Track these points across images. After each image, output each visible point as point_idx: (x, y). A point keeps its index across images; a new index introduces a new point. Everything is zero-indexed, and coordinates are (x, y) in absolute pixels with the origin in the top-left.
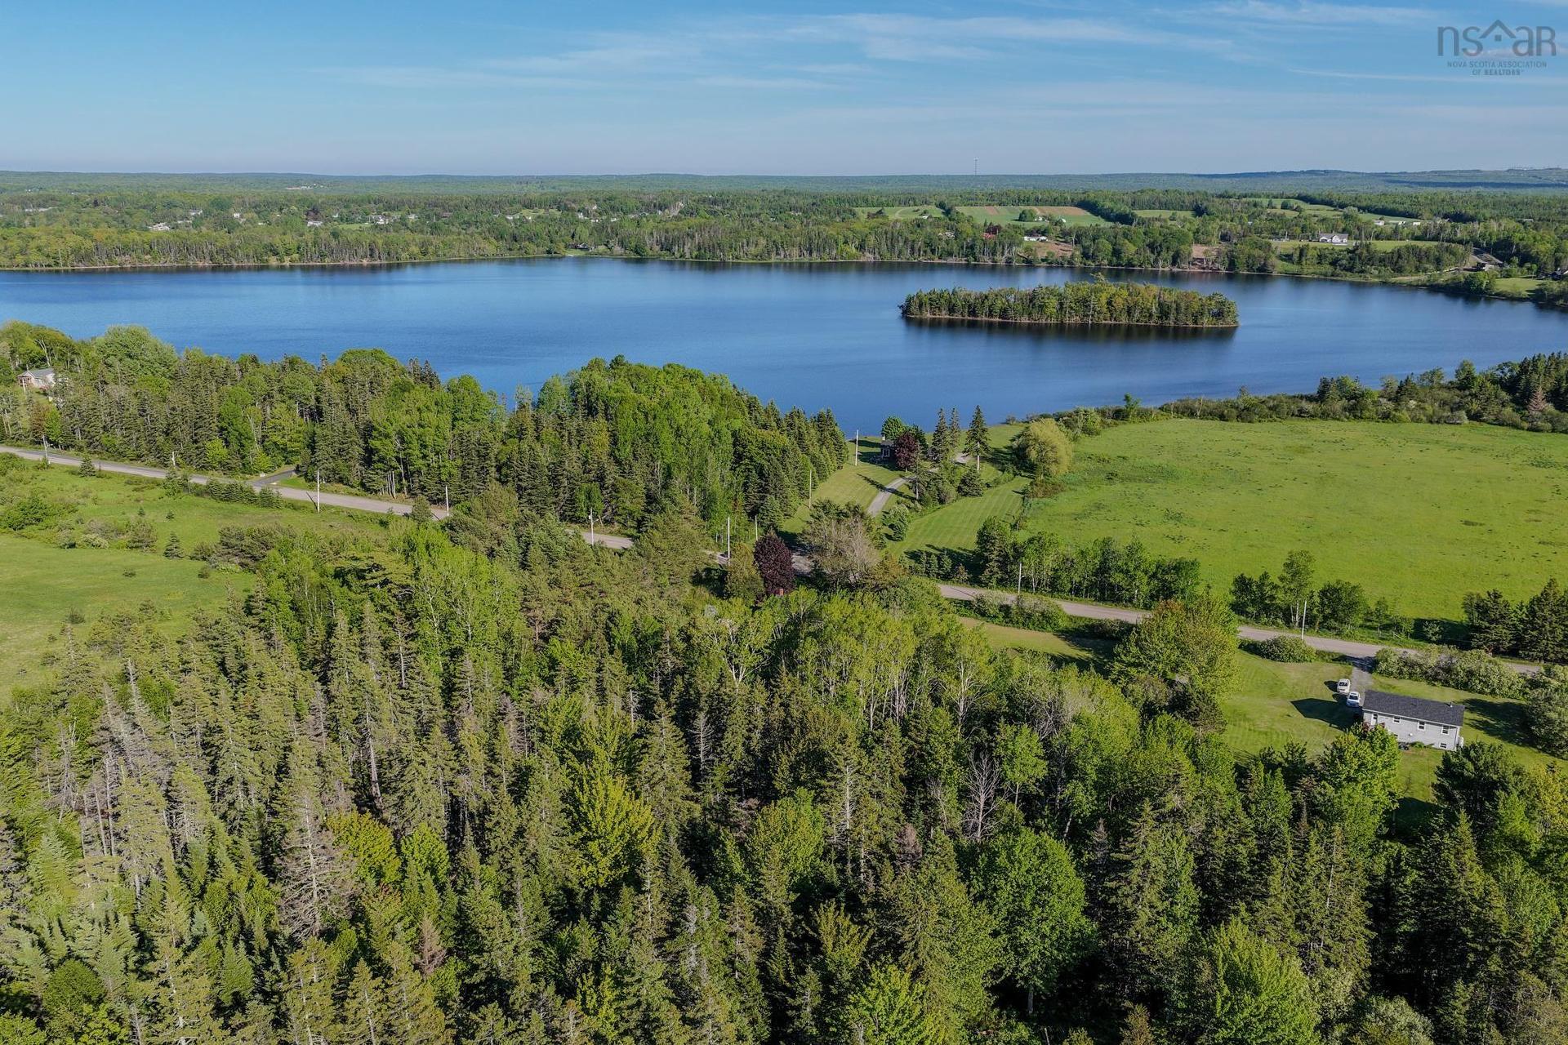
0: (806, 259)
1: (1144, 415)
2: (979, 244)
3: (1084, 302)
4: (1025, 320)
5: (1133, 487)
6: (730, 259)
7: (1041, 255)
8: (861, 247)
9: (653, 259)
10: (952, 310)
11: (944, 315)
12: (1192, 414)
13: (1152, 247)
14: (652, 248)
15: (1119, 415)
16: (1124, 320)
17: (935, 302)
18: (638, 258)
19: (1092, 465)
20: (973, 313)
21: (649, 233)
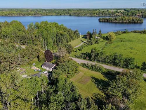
0: (90, 15)
1: (128, 32)
2: (110, 14)
3: (122, 19)
4: (114, 21)
5: (125, 43)
6: (81, 15)
7: (118, 15)
8: (96, 14)
9: (72, 15)
10: (105, 20)
11: (104, 21)
12: (136, 32)
13: (132, 14)
14: (72, 14)
15: (125, 32)
16: (127, 21)
17: (103, 19)
18: (70, 15)
19: (119, 39)
20: (108, 20)
21: (72, 12)
